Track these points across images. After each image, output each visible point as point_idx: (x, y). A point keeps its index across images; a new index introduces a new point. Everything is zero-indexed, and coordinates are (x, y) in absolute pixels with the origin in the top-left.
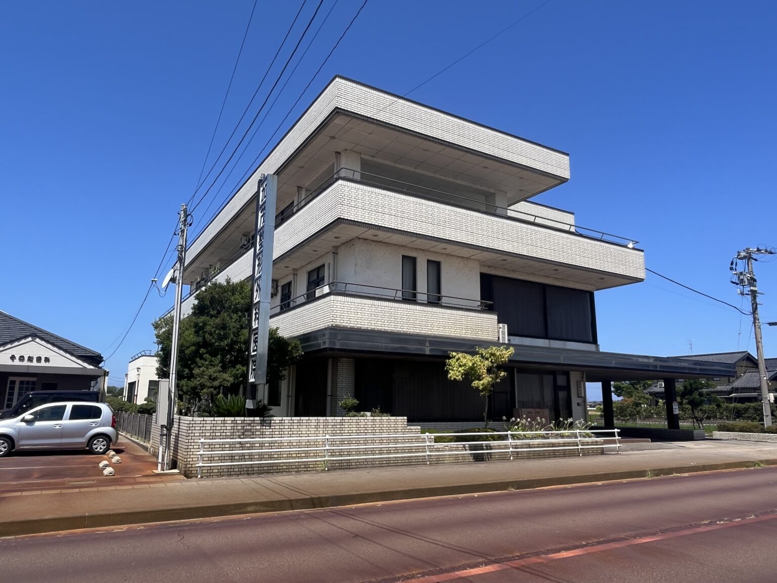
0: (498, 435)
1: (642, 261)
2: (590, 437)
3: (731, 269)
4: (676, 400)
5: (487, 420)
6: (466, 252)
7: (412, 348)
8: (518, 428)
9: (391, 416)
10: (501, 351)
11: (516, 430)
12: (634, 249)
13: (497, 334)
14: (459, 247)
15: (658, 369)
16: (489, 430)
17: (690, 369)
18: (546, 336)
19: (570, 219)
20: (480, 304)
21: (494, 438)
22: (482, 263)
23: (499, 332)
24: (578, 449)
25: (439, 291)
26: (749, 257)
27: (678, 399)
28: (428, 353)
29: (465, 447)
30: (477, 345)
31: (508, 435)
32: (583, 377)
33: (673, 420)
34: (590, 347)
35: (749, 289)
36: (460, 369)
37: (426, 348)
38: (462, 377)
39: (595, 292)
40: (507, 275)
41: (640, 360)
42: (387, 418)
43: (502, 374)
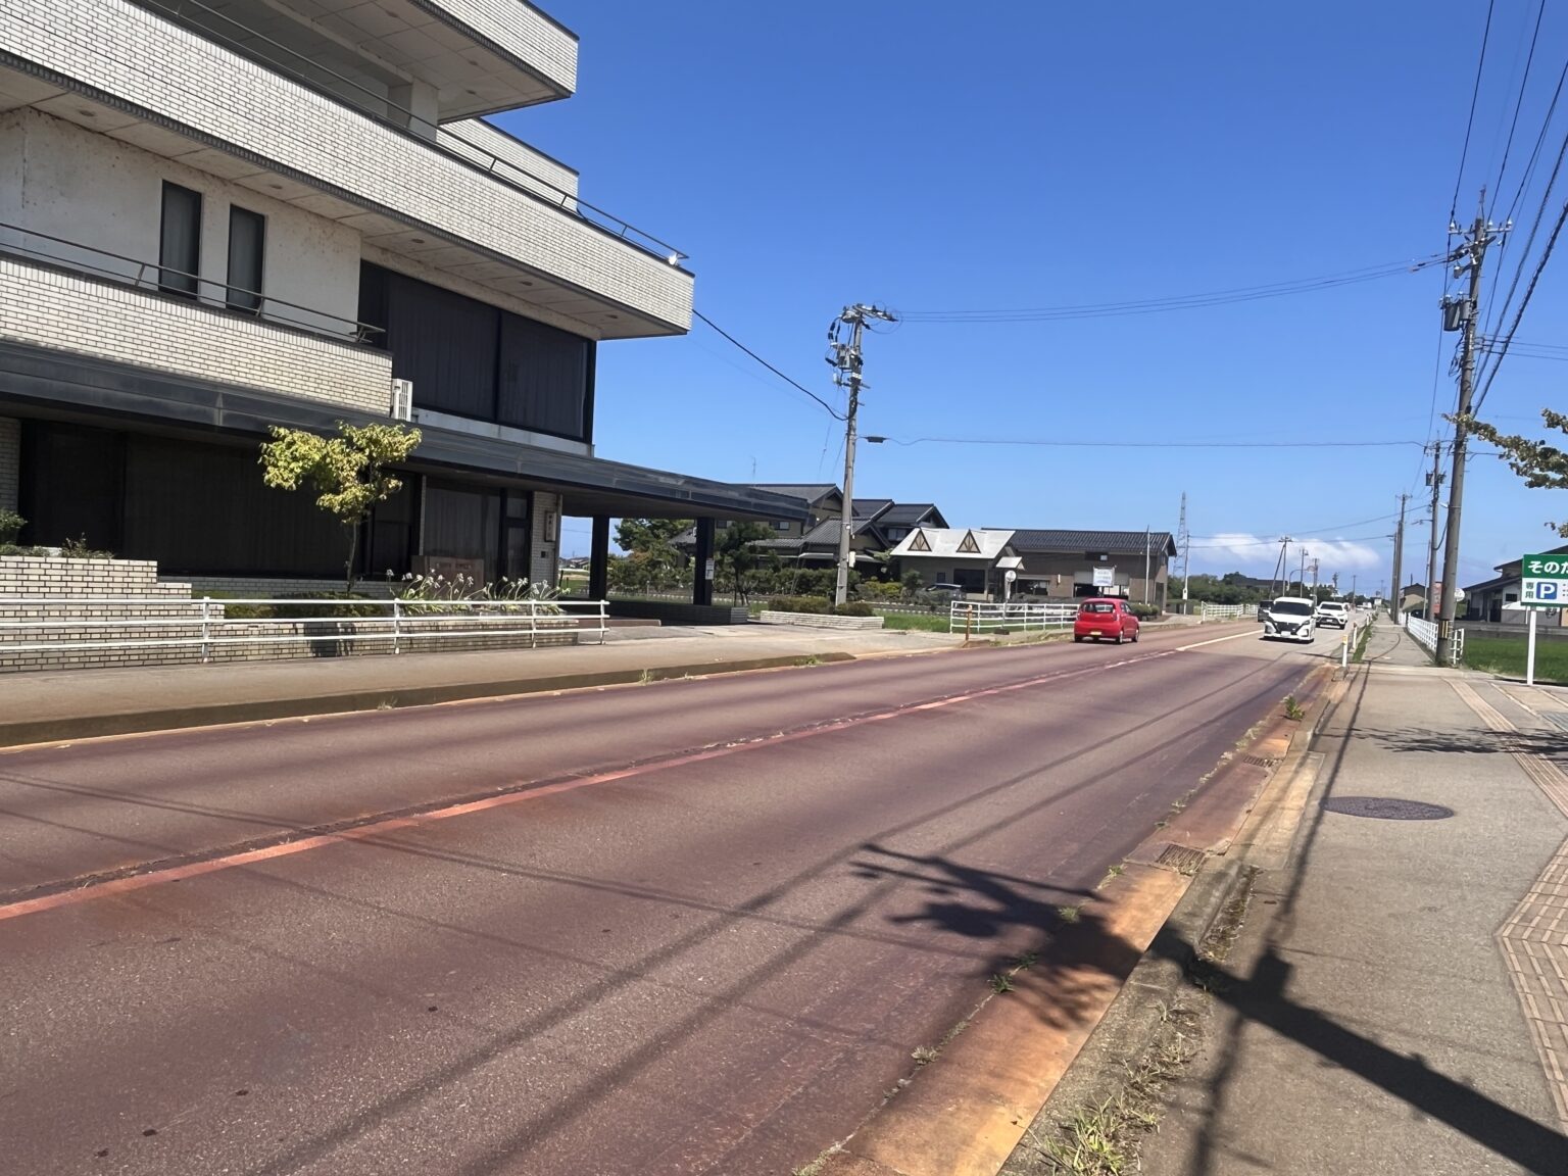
0: (372, 605)
1: (689, 292)
2: (555, 614)
3: (830, 336)
4: (712, 557)
5: (352, 576)
6: (328, 205)
7: (178, 407)
8: (417, 593)
9: (116, 558)
10: (394, 436)
11: (412, 597)
12: (678, 268)
13: (389, 401)
14: (314, 191)
15: (690, 499)
16: (355, 596)
17: (740, 502)
18: (494, 419)
19: (569, 183)
20: (355, 330)
21: (362, 611)
22: (367, 239)
23: (393, 395)
24: (531, 635)
25: (258, 283)
26: (858, 321)
27: (718, 556)
28: (219, 422)
29: (296, 629)
30: (340, 418)
31: (393, 605)
32: (557, 504)
33: (703, 590)
34: (578, 448)
35: (849, 375)
36: (293, 465)
37: (216, 411)
38: (295, 482)
39: (598, 343)
40: (423, 277)
41: (662, 479)
42: (106, 562)
43: (393, 483)
